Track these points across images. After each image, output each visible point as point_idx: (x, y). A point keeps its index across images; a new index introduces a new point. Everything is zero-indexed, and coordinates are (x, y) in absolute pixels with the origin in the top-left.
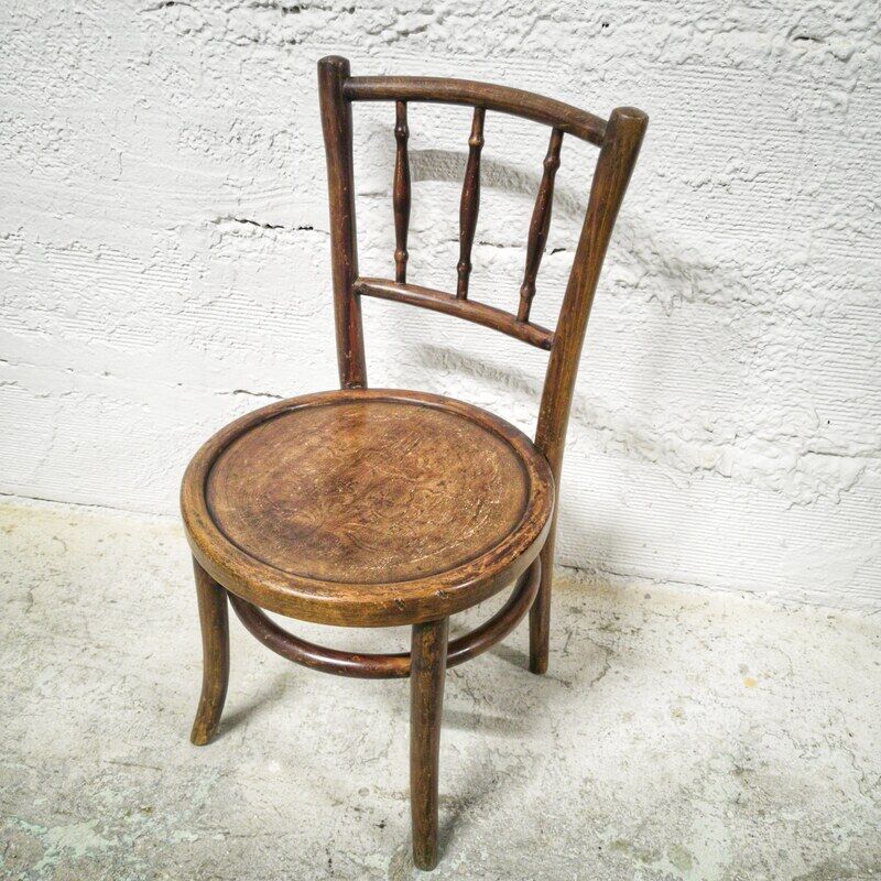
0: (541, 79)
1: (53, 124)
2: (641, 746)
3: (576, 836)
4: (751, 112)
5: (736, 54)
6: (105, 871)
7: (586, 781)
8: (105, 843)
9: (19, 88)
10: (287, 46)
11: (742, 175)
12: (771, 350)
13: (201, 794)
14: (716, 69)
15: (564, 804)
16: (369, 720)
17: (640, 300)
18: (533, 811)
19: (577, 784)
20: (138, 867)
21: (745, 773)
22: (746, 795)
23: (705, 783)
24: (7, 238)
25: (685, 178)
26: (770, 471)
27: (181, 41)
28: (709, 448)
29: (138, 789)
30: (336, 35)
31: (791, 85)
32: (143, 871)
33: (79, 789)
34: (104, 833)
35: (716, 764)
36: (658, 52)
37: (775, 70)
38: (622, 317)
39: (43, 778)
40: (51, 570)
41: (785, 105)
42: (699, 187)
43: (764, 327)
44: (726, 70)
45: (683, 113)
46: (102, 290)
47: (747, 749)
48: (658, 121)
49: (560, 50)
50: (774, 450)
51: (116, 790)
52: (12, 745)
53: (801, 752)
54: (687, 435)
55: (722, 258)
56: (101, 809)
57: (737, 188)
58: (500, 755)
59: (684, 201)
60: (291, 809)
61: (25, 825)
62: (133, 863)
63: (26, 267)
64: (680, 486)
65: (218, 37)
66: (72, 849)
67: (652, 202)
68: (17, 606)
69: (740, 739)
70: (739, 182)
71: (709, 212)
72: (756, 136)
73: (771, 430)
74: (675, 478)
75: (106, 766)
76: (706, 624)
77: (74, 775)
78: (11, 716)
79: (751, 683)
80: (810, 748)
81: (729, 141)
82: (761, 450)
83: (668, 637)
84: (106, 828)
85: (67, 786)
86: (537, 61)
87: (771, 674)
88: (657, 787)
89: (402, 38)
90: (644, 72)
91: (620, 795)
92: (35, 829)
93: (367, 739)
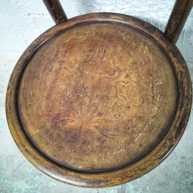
3: (179, 180)
15: (174, 168)
18: (163, 171)
19: (179, 159)
33: (19, 167)
34: (29, 183)
39: (7, 163)
61: (6, 181)
66: (21, 189)
77: (16, 162)
85: (15, 167)
92: (9, 182)
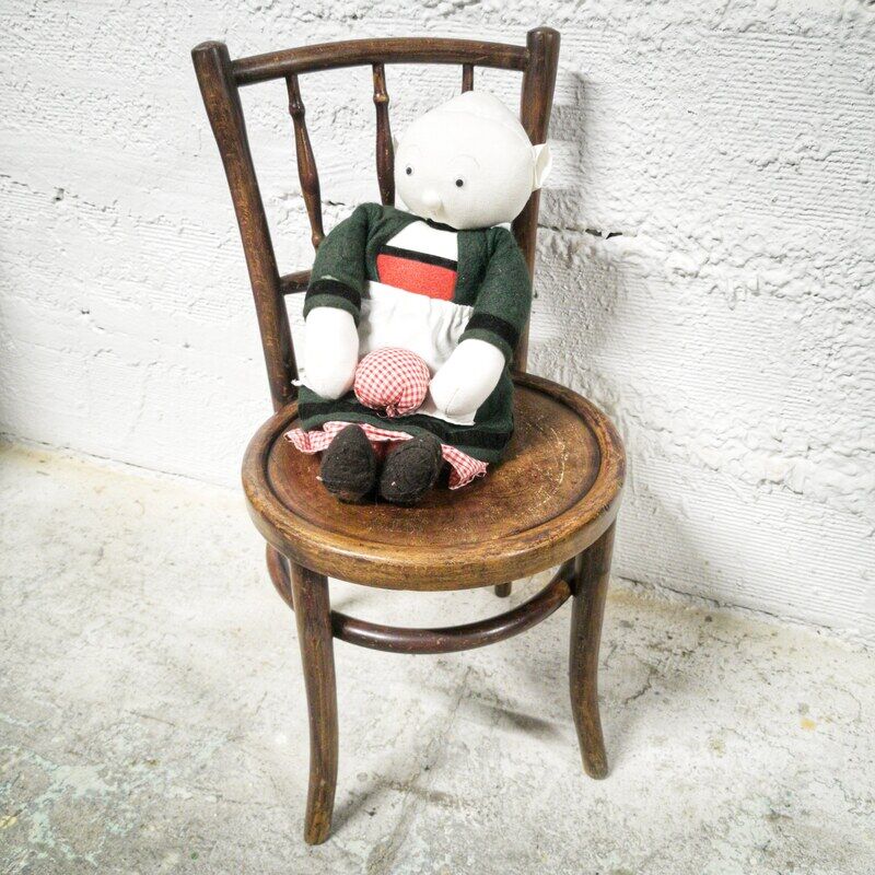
0: (595, 50)
1: (142, 101)
2: (667, 774)
3: (574, 857)
4: (822, 84)
5: (803, 19)
6: (98, 813)
7: (598, 801)
8: (104, 788)
9: (114, 66)
10: (350, 21)
11: (812, 153)
12: (847, 352)
13: (205, 755)
14: (782, 37)
15: (568, 822)
16: (385, 707)
17: (700, 291)
18: (533, 824)
19: (587, 803)
20: (128, 815)
21: (781, 820)
22: (776, 842)
23: (732, 824)
24: (104, 210)
25: (750, 156)
26: (849, 491)
27: (253, 18)
28: (777, 460)
29: (148, 741)
30: (394, 9)
31: (866, 53)
32: (133, 820)
33: (96, 733)
34: (107, 778)
35: (750, 805)
36: (717, 19)
37: (848, 37)
38: (681, 309)
39: (66, 718)
40: (126, 530)
41: (860, 77)
42: (765, 166)
43: (839, 325)
44: (793, 38)
45: (747, 84)
46: (184, 264)
47: (788, 794)
48: (718, 94)
49: (615, 19)
50: (853, 467)
51: (129, 739)
52: (48, 683)
53: (852, 805)
54: (753, 443)
55: (791, 246)
56: (110, 754)
57: (808, 168)
58: (511, 761)
59: (748, 182)
60: (287, 783)
61: (39, 759)
62: (125, 811)
63: (121, 240)
64: (746, 499)
65: (286, 13)
66: (73, 789)
67: (713, 183)
68: (89, 558)
69: (782, 782)
70: (810, 161)
71: (776, 194)
72: (828, 111)
73: (847, 443)
74: (738, 489)
75: (125, 715)
76: (770, 655)
77: (94, 720)
78: (54, 657)
79: (808, 725)
80: (864, 804)
81: (797, 116)
82: (838, 465)
83: (722, 664)
84: (110, 773)
85: (85, 729)
86: (592, 32)
87: (835, 718)
88: (676, 819)
89: (458, 11)
90: (704, 40)
91: (632, 822)
92: (47, 764)
93: (377, 726)
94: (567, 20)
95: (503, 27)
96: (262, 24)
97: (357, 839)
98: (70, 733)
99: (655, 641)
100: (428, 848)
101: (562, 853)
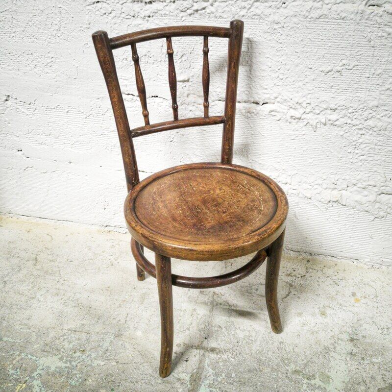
0: (256, 28)
1: (49, 55)
2: (306, 328)
3: (276, 367)
4: (350, 39)
5: (342, 13)
6: (63, 377)
7: (281, 343)
8: (63, 365)
9: (35, 40)
10: (147, 18)
11: (347, 67)
12: (362, 146)
13: (106, 345)
14: (334, 20)
16: (182, 314)
17: (301, 125)
18: (256, 356)
19: (276, 344)
20: (78, 376)
21: (355, 341)
22: (355, 350)
23: (336, 345)
24: (30, 104)
25: (321, 69)
26: (364, 202)
27: (102, 18)
28: (335, 192)
29: (79, 342)
30: (167, 13)
31: (367, 26)
32: (80, 378)
34: (64, 360)
35: (341, 336)
36: (307, 14)
37: (360, 20)
38: (294, 133)
39: (38, 336)
40: (46, 248)
41: (365, 35)
42: (327, 73)
43: (359, 136)
44: (338, 21)
45: (319, 40)
46: (69, 126)
47: (356, 330)
48: (308, 44)
49: (264, 15)
50: (366, 193)
51: (70, 342)
52: (25, 321)
53: (381, 331)
54: (325, 186)
55: (338, 105)
56: (63, 350)
57: (345, 73)
58: (241, 330)
59: (321, 80)
60: (146, 352)
61: (30, 356)
62: (76, 374)
63: (38, 117)
64: (322, 210)
65: (118, 15)
66: (49, 367)
67: (307, 80)
68: (30, 263)
69: (353, 325)
70: (345, 70)
71: (332, 84)
72: (353, 49)
73: (363, 183)
74: (319, 206)
75: (66, 331)
76: (336, 273)
78: (25, 309)
79: (357, 301)
80: (386, 330)
81: (340, 52)
82: (360, 192)
83: (318, 279)
84: (65, 358)
85: (48, 340)
86: (254, 20)
87: (367, 296)
88: (313, 346)
89: (196, 13)
90: (302, 23)
91: (296, 350)
92: (34, 358)
93: (180, 322)
94: (243, 16)
95: (216, 19)
96: (107, 20)
97: (183, 372)
98: (42, 343)
99: (289, 273)
100: (214, 372)
101: (270, 366)
